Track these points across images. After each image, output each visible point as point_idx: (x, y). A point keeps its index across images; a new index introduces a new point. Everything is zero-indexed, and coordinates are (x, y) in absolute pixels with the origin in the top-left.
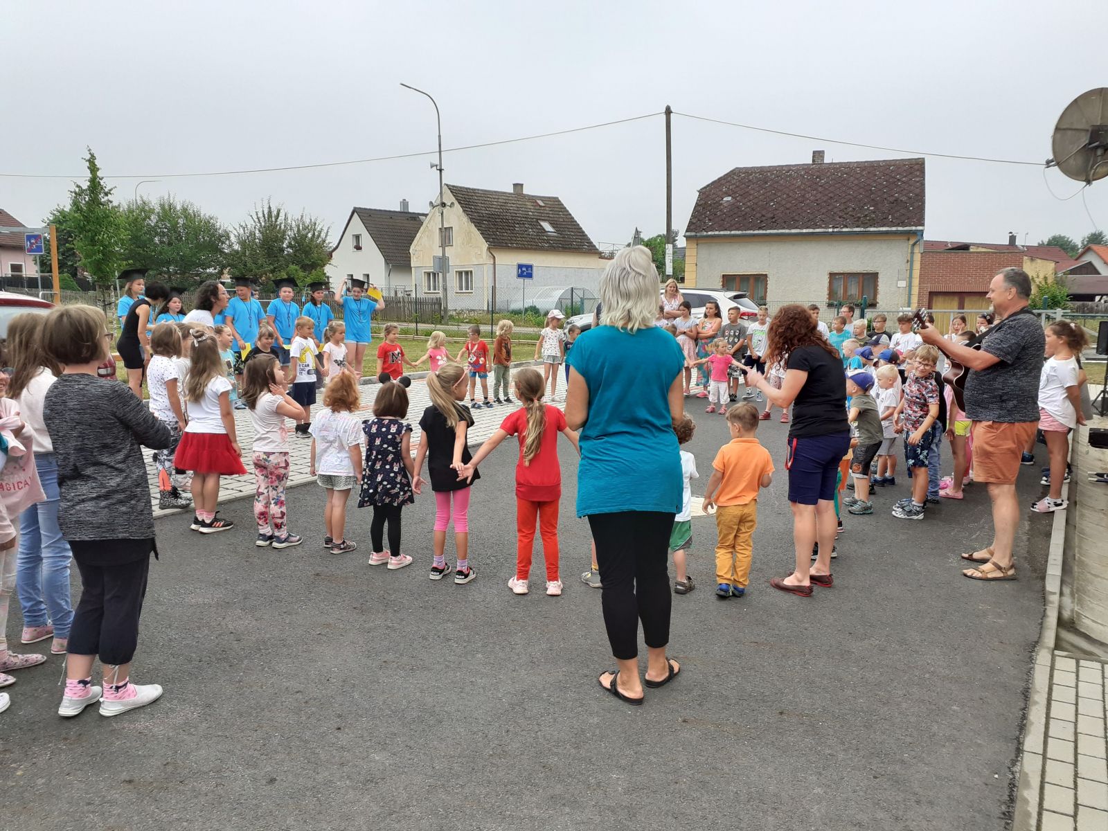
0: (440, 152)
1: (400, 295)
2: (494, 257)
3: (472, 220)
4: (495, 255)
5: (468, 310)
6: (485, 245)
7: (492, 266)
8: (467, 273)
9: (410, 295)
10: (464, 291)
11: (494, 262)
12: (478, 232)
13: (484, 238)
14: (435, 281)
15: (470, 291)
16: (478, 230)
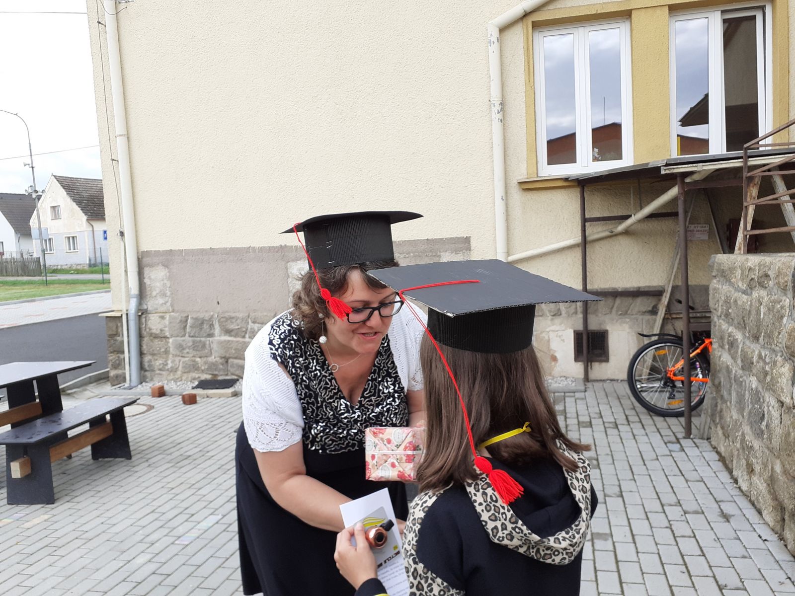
0: (31, 155)
1: (25, 256)
2: (92, 226)
3: (74, 200)
4: (93, 224)
5: (75, 264)
6: (85, 218)
7: (92, 232)
8: (73, 238)
9: (32, 256)
10: (72, 251)
11: (93, 230)
12: (79, 209)
13: (84, 212)
14: (50, 244)
15: (76, 250)
16: (79, 207)
